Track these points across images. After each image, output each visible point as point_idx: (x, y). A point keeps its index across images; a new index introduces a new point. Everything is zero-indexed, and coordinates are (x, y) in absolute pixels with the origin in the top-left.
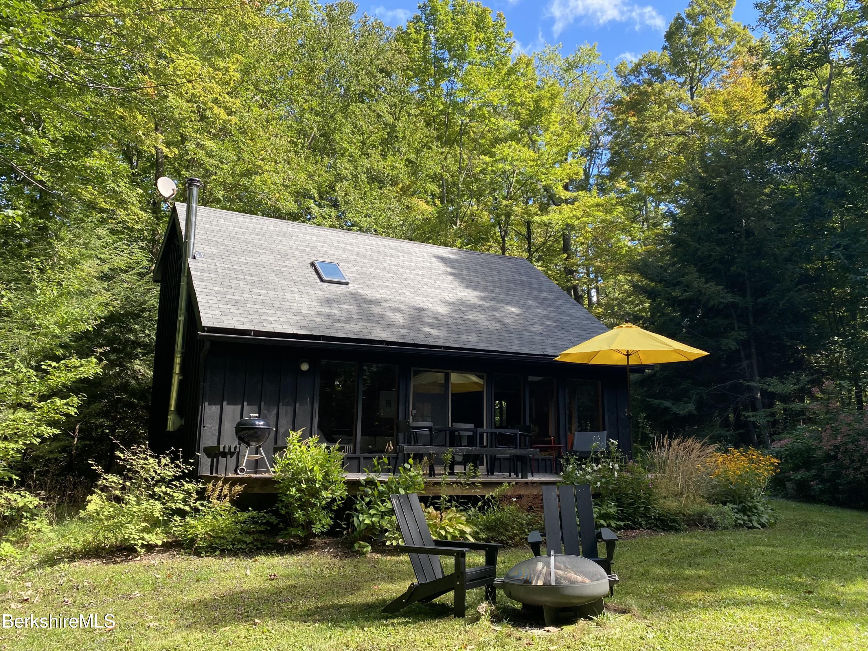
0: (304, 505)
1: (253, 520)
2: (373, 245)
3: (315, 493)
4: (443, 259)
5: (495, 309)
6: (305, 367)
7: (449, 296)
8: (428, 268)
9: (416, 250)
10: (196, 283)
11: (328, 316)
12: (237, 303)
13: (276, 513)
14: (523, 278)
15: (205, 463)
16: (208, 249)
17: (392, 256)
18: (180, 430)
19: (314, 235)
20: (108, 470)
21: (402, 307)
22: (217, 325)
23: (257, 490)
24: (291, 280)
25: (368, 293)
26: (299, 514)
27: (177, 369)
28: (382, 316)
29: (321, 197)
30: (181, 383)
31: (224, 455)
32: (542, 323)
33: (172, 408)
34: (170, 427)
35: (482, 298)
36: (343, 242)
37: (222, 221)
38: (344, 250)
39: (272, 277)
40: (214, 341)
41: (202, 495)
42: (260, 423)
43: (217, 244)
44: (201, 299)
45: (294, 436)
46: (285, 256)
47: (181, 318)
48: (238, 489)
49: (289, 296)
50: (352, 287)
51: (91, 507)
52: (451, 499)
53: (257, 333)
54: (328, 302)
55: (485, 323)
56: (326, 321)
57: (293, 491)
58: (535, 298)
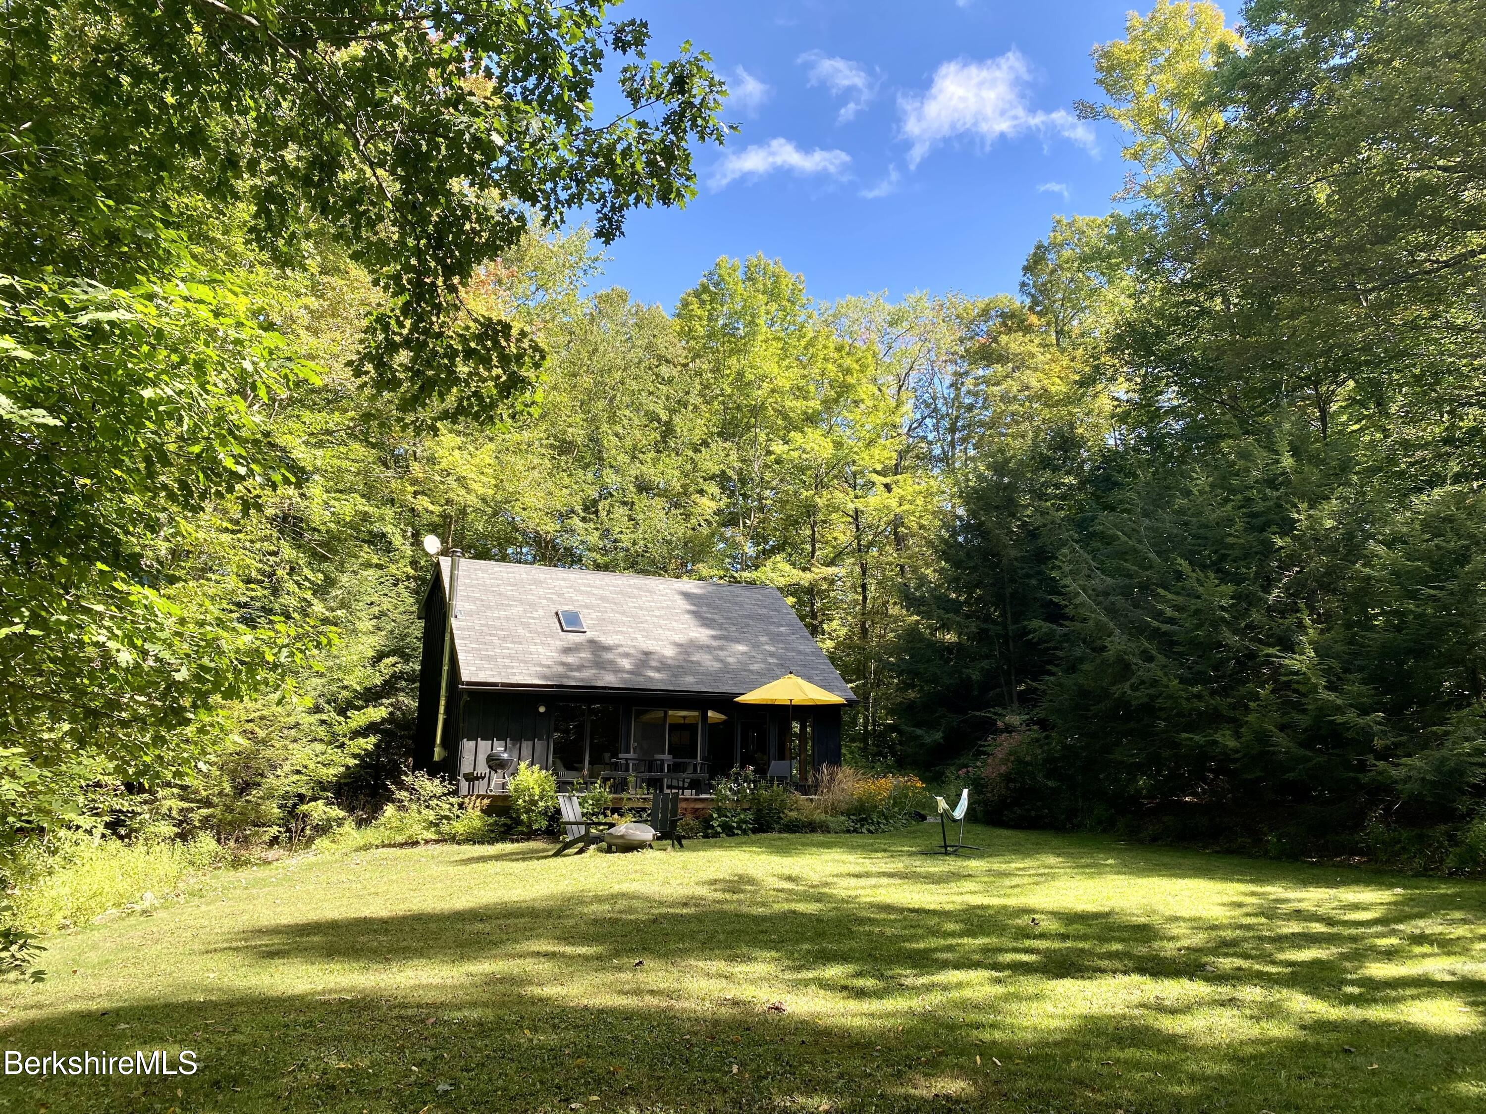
0: (528, 811)
1: (496, 823)
2: (617, 585)
3: (535, 803)
4: (687, 596)
5: (721, 648)
6: (542, 709)
7: (680, 638)
8: (668, 607)
9: (661, 587)
10: (457, 642)
11: (563, 664)
12: (489, 659)
13: (511, 818)
14: (765, 611)
15: (464, 785)
16: (468, 606)
17: (635, 597)
18: (444, 760)
19: (563, 579)
20: (399, 789)
21: (632, 651)
22: (473, 680)
23: (500, 804)
24: (536, 632)
25: (603, 639)
26: (524, 817)
27: (442, 709)
28: (611, 662)
29: (584, 510)
30: (445, 721)
31: (477, 778)
32: (764, 661)
33: (438, 741)
34: (436, 758)
35: (714, 637)
36: (589, 585)
37: (480, 574)
38: (589, 594)
39: (520, 630)
40: (471, 693)
41: (461, 806)
42: (505, 756)
43: (475, 600)
44: (461, 656)
45: (523, 765)
46: (533, 606)
47: (445, 668)
48: (486, 802)
49: (533, 648)
50: (590, 634)
51: (387, 814)
52: (630, 810)
53: (504, 685)
54: (567, 650)
55: (708, 663)
56: (561, 669)
57: (520, 801)
58: (768, 633)
